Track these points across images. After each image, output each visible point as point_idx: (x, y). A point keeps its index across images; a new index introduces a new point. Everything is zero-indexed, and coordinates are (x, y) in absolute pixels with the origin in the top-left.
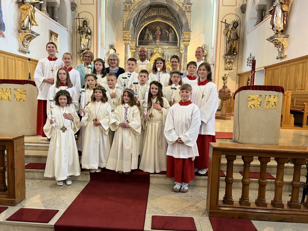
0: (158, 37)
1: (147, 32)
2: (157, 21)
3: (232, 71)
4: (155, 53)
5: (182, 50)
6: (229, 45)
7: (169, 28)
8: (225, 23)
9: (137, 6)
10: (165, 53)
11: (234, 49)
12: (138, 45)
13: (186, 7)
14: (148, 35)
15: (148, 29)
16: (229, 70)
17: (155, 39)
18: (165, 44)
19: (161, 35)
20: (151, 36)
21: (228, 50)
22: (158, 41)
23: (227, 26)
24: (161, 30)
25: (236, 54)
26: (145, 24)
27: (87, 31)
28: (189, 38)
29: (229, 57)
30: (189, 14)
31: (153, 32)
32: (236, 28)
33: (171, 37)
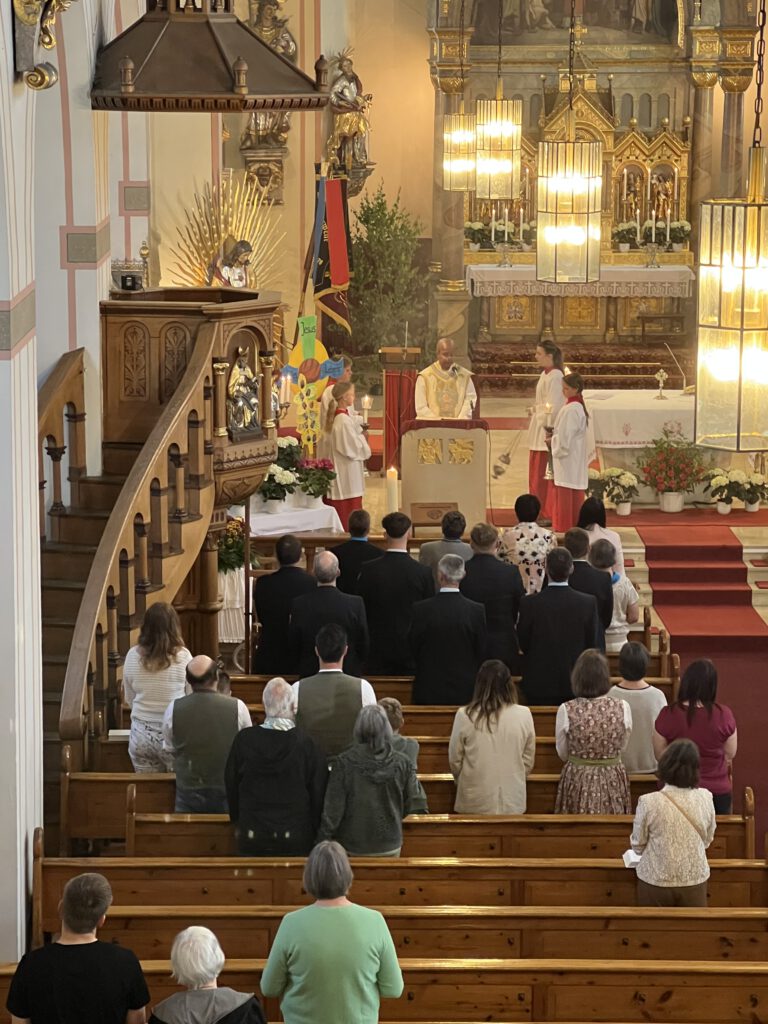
5: (700, 71)
10: (615, 87)
17: (560, 15)
18: (611, 34)
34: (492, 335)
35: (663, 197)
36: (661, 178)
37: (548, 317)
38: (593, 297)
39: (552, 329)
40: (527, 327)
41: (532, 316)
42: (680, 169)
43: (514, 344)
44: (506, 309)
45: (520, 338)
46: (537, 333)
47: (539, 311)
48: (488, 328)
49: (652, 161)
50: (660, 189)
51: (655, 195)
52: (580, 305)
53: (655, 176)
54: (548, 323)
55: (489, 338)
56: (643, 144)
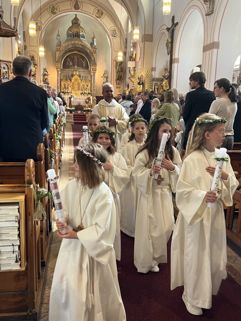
0: (76, 64)
1: (68, 59)
2: (74, 52)
3: (121, 89)
4: (75, 75)
5: (92, 73)
6: (118, 74)
7: (83, 57)
8: (116, 61)
9: (64, 48)
10: (81, 74)
11: (121, 77)
12: (63, 68)
13: (93, 50)
14: (69, 62)
15: (68, 58)
16: (119, 88)
17: (74, 65)
18: (80, 68)
19: (77, 62)
20: (71, 63)
21: (117, 77)
22: (76, 67)
23: (117, 63)
24: (78, 59)
25: (122, 80)
26: (67, 54)
27: (35, 63)
28: (96, 69)
29: (118, 81)
30: (96, 55)
31: (73, 60)
32: (121, 65)
33: (84, 64)
51: (86, 88)
56: (84, 82)
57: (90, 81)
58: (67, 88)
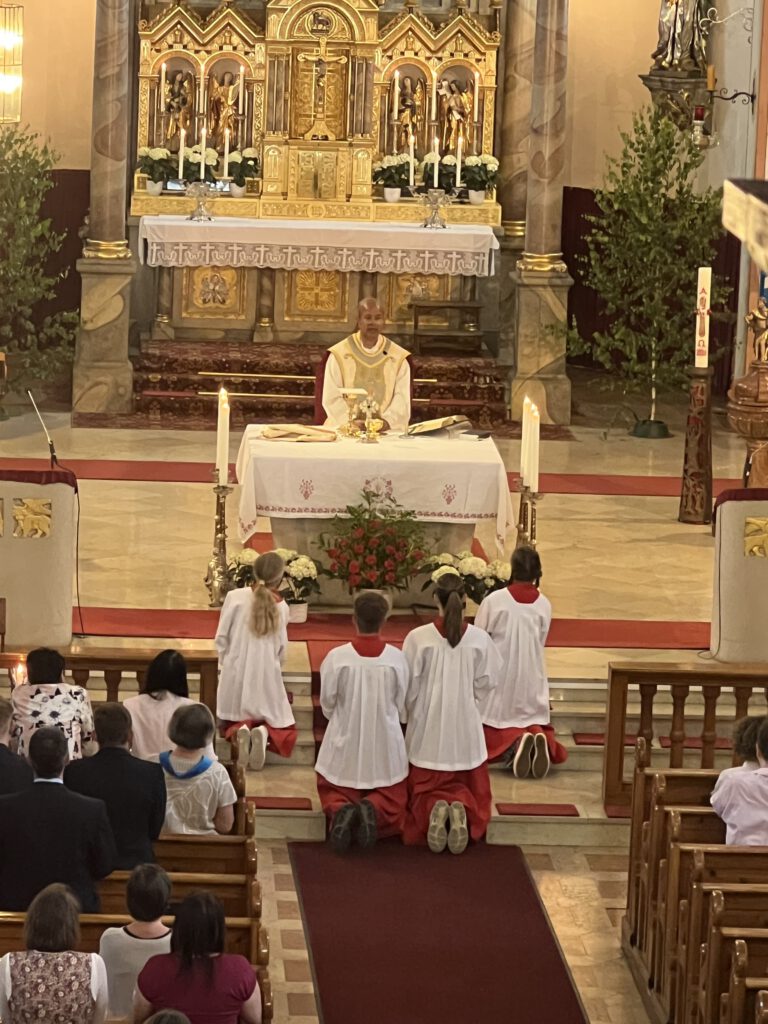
34: (175, 329)
35: (456, 116)
36: (454, 87)
37: (266, 302)
38: (337, 272)
39: (272, 320)
40: (232, 317)
41: (242, 299)
42: (485, 73)
43: (209, 342)
44: (199, 287)
45: (220, 335)
46: (247, 326)
47: (251, 291)
48: (170, 316)
49: (440, 59)
50: (453, 104)
52: (317, 284)
53: (445, 83)
54: (265, 311)
55: (171, 333)
56: (426, 33)
57: (492, 28)
58: (202, 106)
